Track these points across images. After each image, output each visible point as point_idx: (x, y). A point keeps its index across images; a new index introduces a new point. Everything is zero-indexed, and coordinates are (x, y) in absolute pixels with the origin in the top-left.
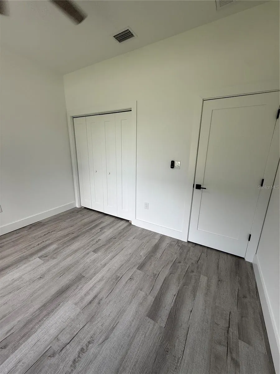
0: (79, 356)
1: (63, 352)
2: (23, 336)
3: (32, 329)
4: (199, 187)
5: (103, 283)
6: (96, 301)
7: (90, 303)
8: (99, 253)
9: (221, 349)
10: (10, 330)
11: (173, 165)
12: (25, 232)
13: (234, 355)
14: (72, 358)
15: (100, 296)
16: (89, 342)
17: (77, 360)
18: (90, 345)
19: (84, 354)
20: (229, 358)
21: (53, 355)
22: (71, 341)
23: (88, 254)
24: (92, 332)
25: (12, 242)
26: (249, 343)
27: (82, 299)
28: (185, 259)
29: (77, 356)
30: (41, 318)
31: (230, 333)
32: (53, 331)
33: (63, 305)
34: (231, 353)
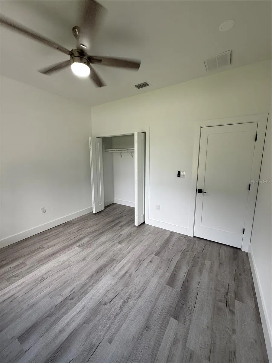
0: (123, 305)
1: (112, 302)
2: (83, 293)
3: (87, 290)
4: (200, 191)
5: (130, 264)
6: (128, 275)
7: (124, 276)
8: (123, 244)
9: (222, 305)
10: (73, 290)
11: (179, 174)
12: (61, 229)
13: (231, 308)
14: (119, 306)
15: (130, 272)
16: (128, 298)
17: (122, 307)
18: (129, 300)
19: (126, 304)
20: (228, 309)
21: (106, 304)
22: (115, 297)
23: (114, 244)
24: (129, 293)
25: (54, 236)
26: (242, 301)
27: (117, 273)
28: (192, 249)
29: (122, 305)
30: (91, 284)
31: (229, 296)
32: (102, 291)
33: (104, 277)
34: (229, 307)
